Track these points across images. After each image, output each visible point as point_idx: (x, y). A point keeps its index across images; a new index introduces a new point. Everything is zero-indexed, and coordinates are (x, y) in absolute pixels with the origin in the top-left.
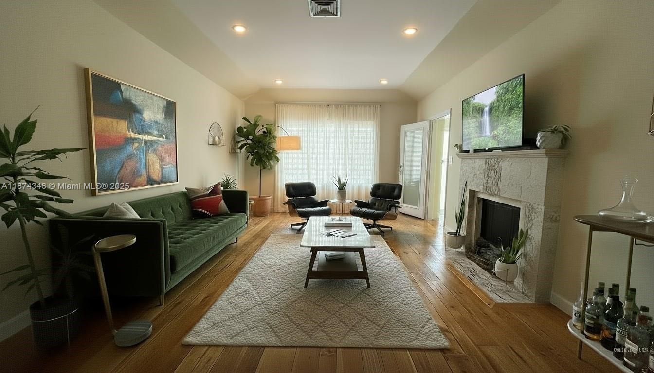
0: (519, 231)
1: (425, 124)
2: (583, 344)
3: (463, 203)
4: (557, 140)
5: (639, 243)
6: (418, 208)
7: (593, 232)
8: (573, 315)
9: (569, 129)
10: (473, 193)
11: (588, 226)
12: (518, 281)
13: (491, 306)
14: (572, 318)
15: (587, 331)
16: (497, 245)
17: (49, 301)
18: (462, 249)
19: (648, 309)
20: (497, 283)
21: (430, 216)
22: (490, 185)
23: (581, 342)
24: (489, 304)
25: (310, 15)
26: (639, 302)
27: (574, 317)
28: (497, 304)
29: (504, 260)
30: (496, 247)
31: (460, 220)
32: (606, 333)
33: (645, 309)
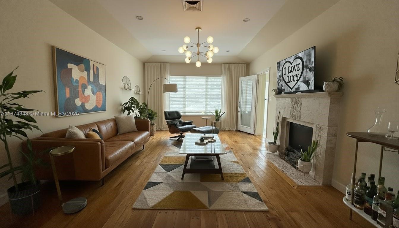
0: (312, 141)
1: (255, 77)
2: (353, 211)
3: (278, 125)
4: (335, 86)
5: (387, 149)
6: (250, 128)
7: (359, 143)
8: (347, 193)
9: (342, 79)
10: (284, 119)
11: (356, 139)
12: (312, 173)
13: (295, 188)
14: (345, 195)
15: (355, 203)
16: (299, 150)
17: (20, 186)
18: (277, 153)
19: (393, 189)
20: (299, 173)
21: (258, 133)
22: (294, 114)
23: (351, 210)
24: (294, 187)
25: (184, 10)
26: (387, 185)
27: (347, 194)
28: (299, 186)
29: (304, 159)
30: (298, 151)
31: (276, 135)
32: (367, 205)
33: (391, 190)
